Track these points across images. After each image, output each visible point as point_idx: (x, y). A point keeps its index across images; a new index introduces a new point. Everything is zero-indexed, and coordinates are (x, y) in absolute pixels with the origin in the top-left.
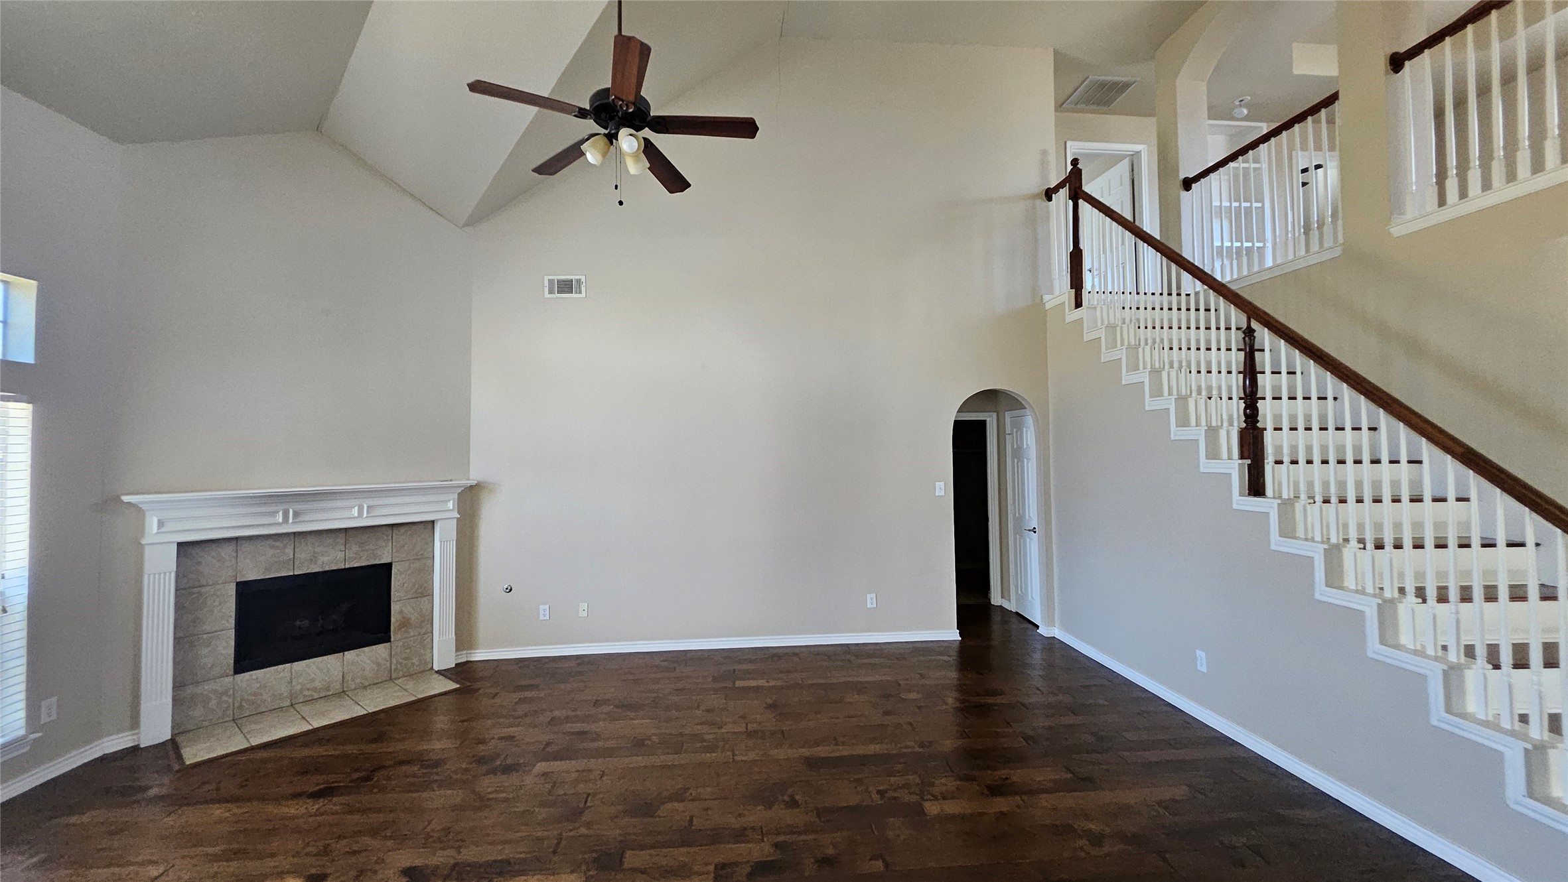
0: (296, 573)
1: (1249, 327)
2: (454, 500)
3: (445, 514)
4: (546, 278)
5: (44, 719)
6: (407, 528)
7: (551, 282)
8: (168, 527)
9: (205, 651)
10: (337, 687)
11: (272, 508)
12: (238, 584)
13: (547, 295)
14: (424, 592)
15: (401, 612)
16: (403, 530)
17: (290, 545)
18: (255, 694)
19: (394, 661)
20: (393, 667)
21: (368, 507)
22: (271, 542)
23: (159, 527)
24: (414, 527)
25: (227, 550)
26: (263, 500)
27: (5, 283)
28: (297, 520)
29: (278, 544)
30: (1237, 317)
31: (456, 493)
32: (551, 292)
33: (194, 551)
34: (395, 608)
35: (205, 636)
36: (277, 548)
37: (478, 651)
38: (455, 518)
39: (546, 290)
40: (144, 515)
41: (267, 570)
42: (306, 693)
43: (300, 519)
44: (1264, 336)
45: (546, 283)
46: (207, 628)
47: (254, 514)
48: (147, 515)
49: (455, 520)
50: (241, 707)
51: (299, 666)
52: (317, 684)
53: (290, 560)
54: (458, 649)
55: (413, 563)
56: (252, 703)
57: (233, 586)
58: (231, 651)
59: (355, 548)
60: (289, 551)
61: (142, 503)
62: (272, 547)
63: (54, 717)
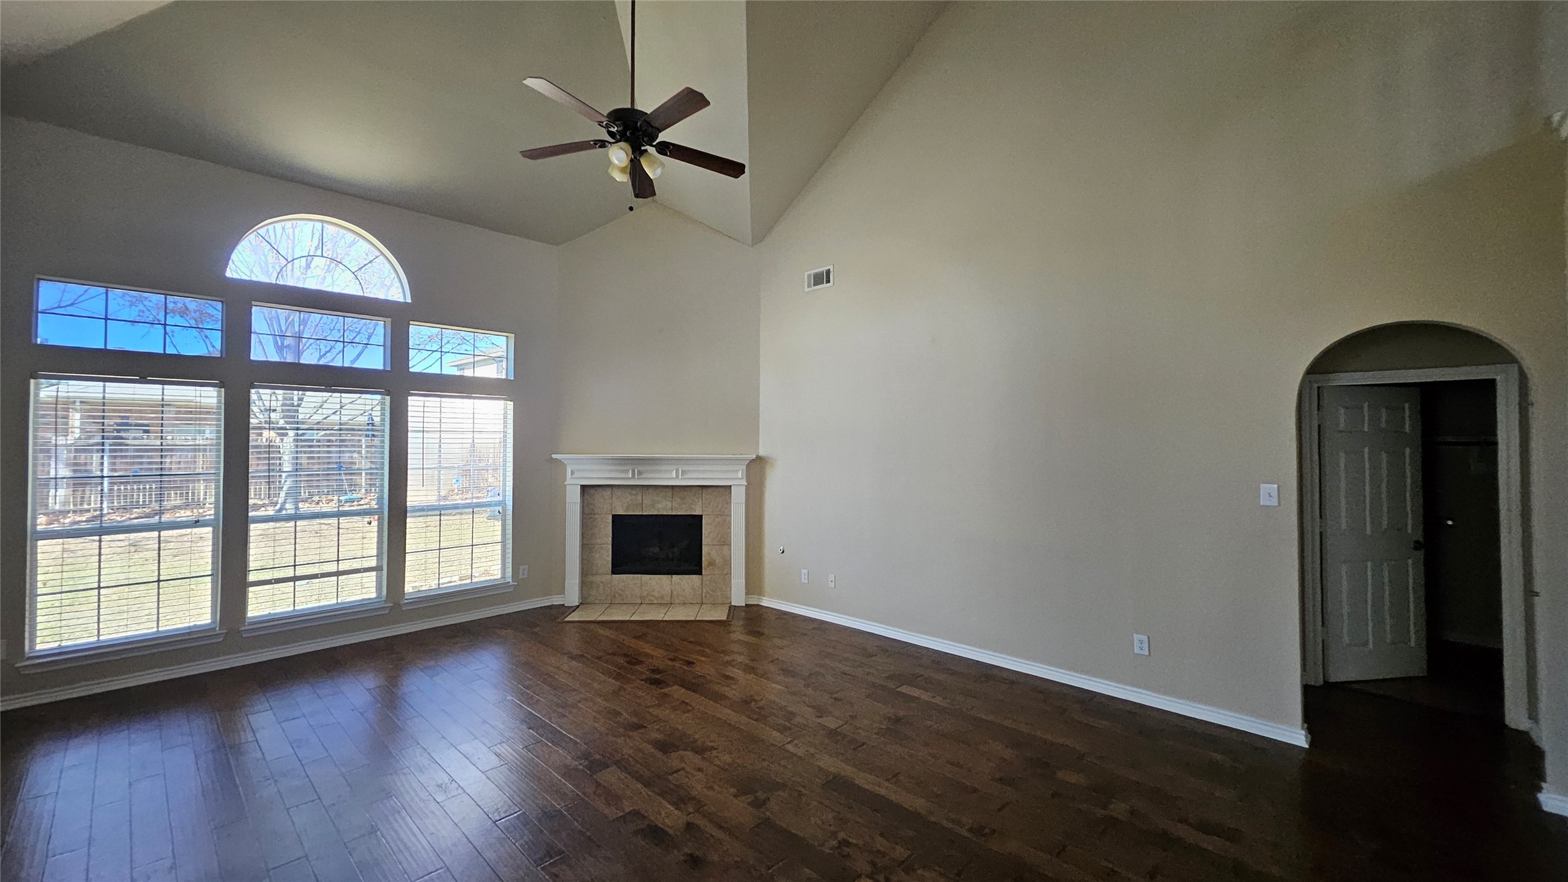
0: (644, 514)
2: (742, 471)
3: (737, 479)
4: (805, 274)
5: (521, 577)
6: (712, 489)
7: (809, 274)
8: (576, 475)
9: (598, 556)
10: (667, 599)
11: (626, 468)
12: (613, 516)
13: (807, 290)
14: (725, 542)
15: (709, 554)
16: (710, 490)
17: (639, 494)
18: (623, 590)
19: (704, 591)
20: (704, 595)
21: (682, 471)
22: (629, 490)
23: (572, 475)
24: (717, 490)
25: (608, 492)
26: (618, 462)
27: (507, 337)
28: (640, 477)
29: (634, 492)
31: (745, 464)
32: (809, 286)
33: (592, 491)
34: (705, 550)
35: (597, 546)
36: (633, 495)
38: (744, 484)
39: (806, 284)
40: (566, 467)
41: (628, 509)
42: (650, 598)
43: (642, 476)
45: (805, 278)
46: (599, 541)
47: (613, 471)
48: (567, 466)
49: (744, 487)
50: (615, 596)
51: (645, 578)
52: (656, 594)
53: (640, 504)
54: (747, 593)
55: (717, 518)
56: (621, 595)
57: (611, 517)
58: (610, 559)
59: (679, 500)
60: (639, 498)
61: (563, 459)
62: (630, 494)
63: (526, 576)
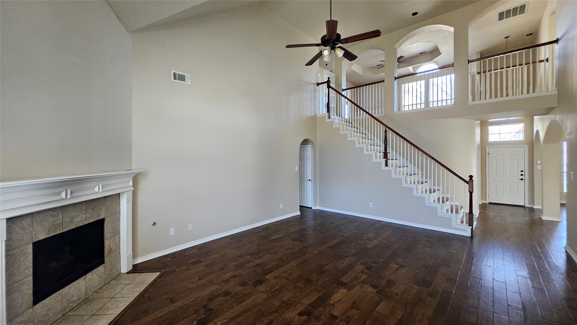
0: (63, 231)
1: (386, 130)
2: (131, 180)
3: (129, 187)
4: (173, 72)
7: (175, 74)
9: (17, 295)
10: (84, 297)
11: (59, 190)
13: (173, 80)
14: (116, 232)
15: (108, 245)
16: (109, 198)
17: (61, 213)
18: (44, 316)
19: (107, 273)
20: (106, 277)
21: (102, 186)
22: (51, 212)
24: (112, 197)
26: (52, 185)
28: (72, 196)
30: (382, 128)
31: (132, 176)
32: (175, 79)
34: (106, 243)
35: (16, 284)
36: (54, 216)
37: (138, 258)
38: (131, 190)
39: (173, 77)
41: (49, 231)
42: (71, 305)
44: (390, 133)
45: (173, 74)
46: (17, 278)
51: (66, 290)
52: (74, 298)
53: (61, 223)
55: (113, 217)
56: (43, 322)
57: (31, 246)
58: (31, 291)
59: (90, 211)
60: (60, 217)
62: (51, 216)
